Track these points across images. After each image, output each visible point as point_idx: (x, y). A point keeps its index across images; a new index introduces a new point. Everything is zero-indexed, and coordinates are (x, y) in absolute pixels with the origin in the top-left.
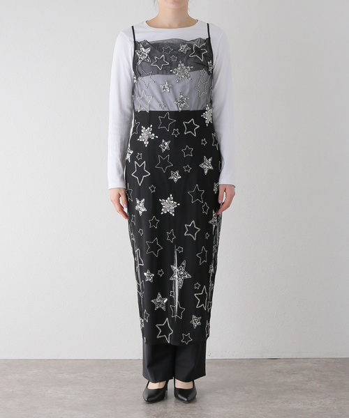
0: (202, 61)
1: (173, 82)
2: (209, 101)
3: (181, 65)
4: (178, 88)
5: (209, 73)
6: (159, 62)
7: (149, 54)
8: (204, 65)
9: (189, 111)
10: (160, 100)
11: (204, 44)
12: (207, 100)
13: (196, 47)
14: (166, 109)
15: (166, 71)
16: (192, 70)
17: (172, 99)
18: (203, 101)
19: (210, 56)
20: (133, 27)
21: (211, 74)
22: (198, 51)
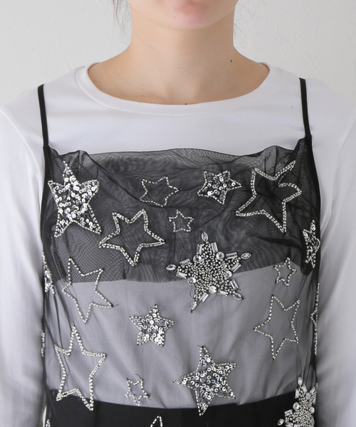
0: (283, 229)
1: (178, 307)
2: (305, 360)
3: (207, 248)
4: (196, 329)
5: (306, 269)
6: (129, 235)
7: (93, 202)
8: (289, 244)
9: (233, 407)
10: (132, 369)
11: (290, 167)
12: (298, 361)
13: (260, 180)
14: (152, 403)
15: (154, 267)
16: (245, 266)
17: (174, 370)
18: (284, 366)
19: (310, 207)
20: (41, 90)
21: (312, 271)
22: (269, 193)
